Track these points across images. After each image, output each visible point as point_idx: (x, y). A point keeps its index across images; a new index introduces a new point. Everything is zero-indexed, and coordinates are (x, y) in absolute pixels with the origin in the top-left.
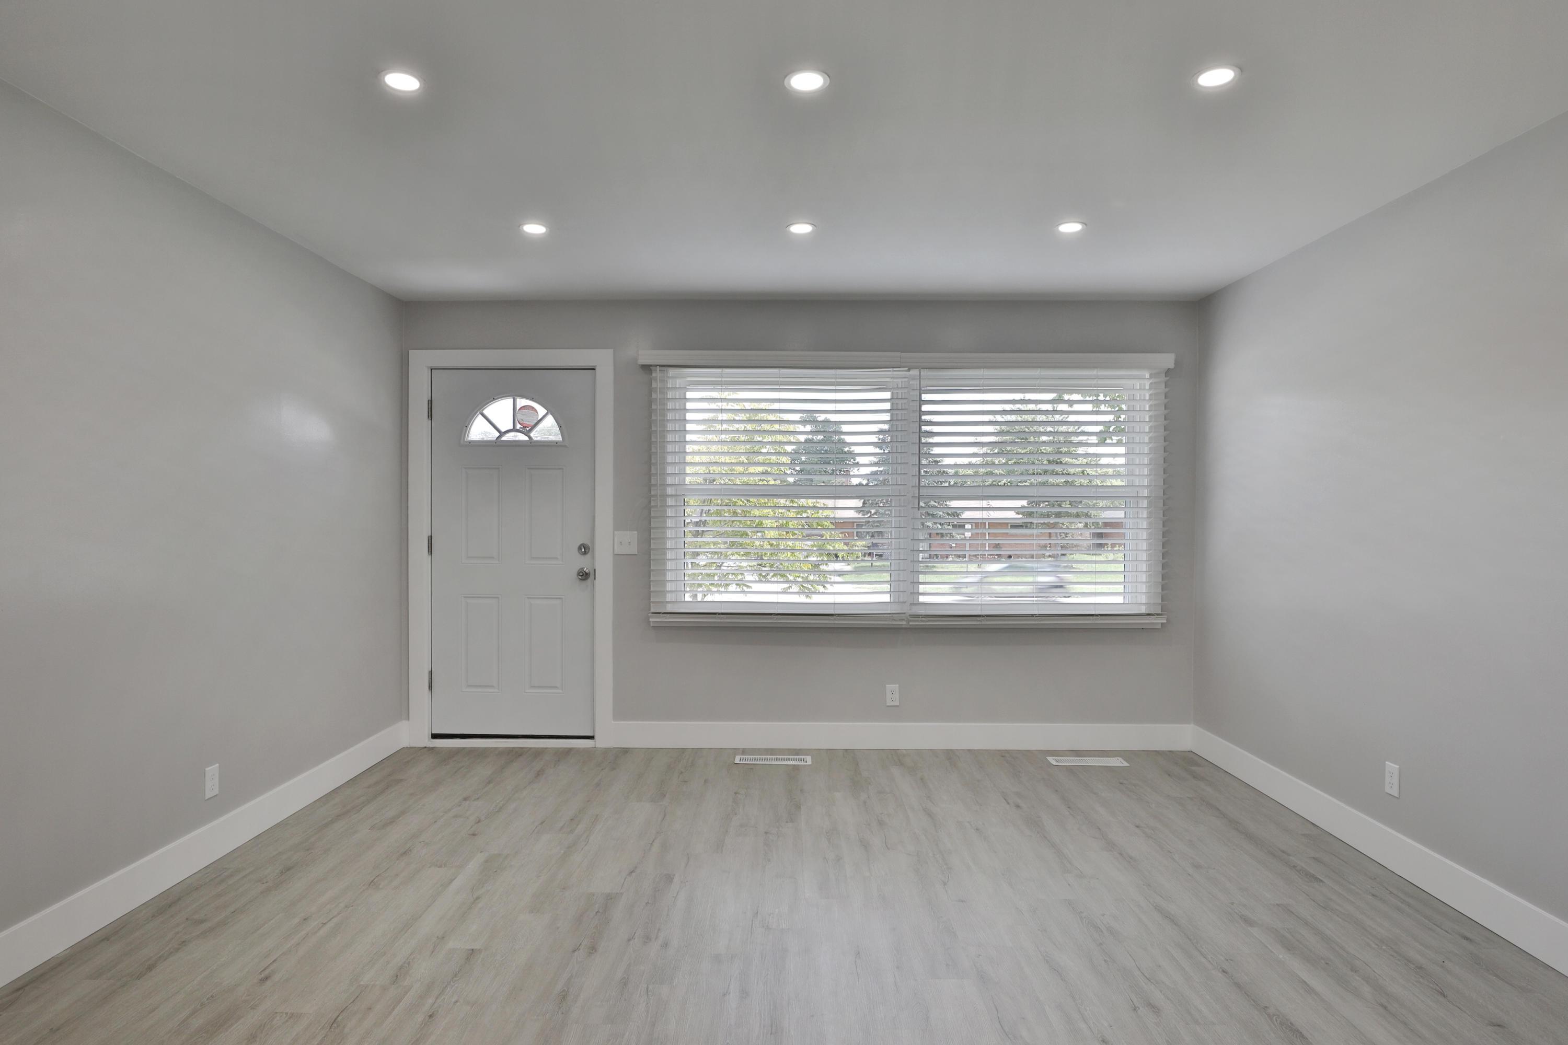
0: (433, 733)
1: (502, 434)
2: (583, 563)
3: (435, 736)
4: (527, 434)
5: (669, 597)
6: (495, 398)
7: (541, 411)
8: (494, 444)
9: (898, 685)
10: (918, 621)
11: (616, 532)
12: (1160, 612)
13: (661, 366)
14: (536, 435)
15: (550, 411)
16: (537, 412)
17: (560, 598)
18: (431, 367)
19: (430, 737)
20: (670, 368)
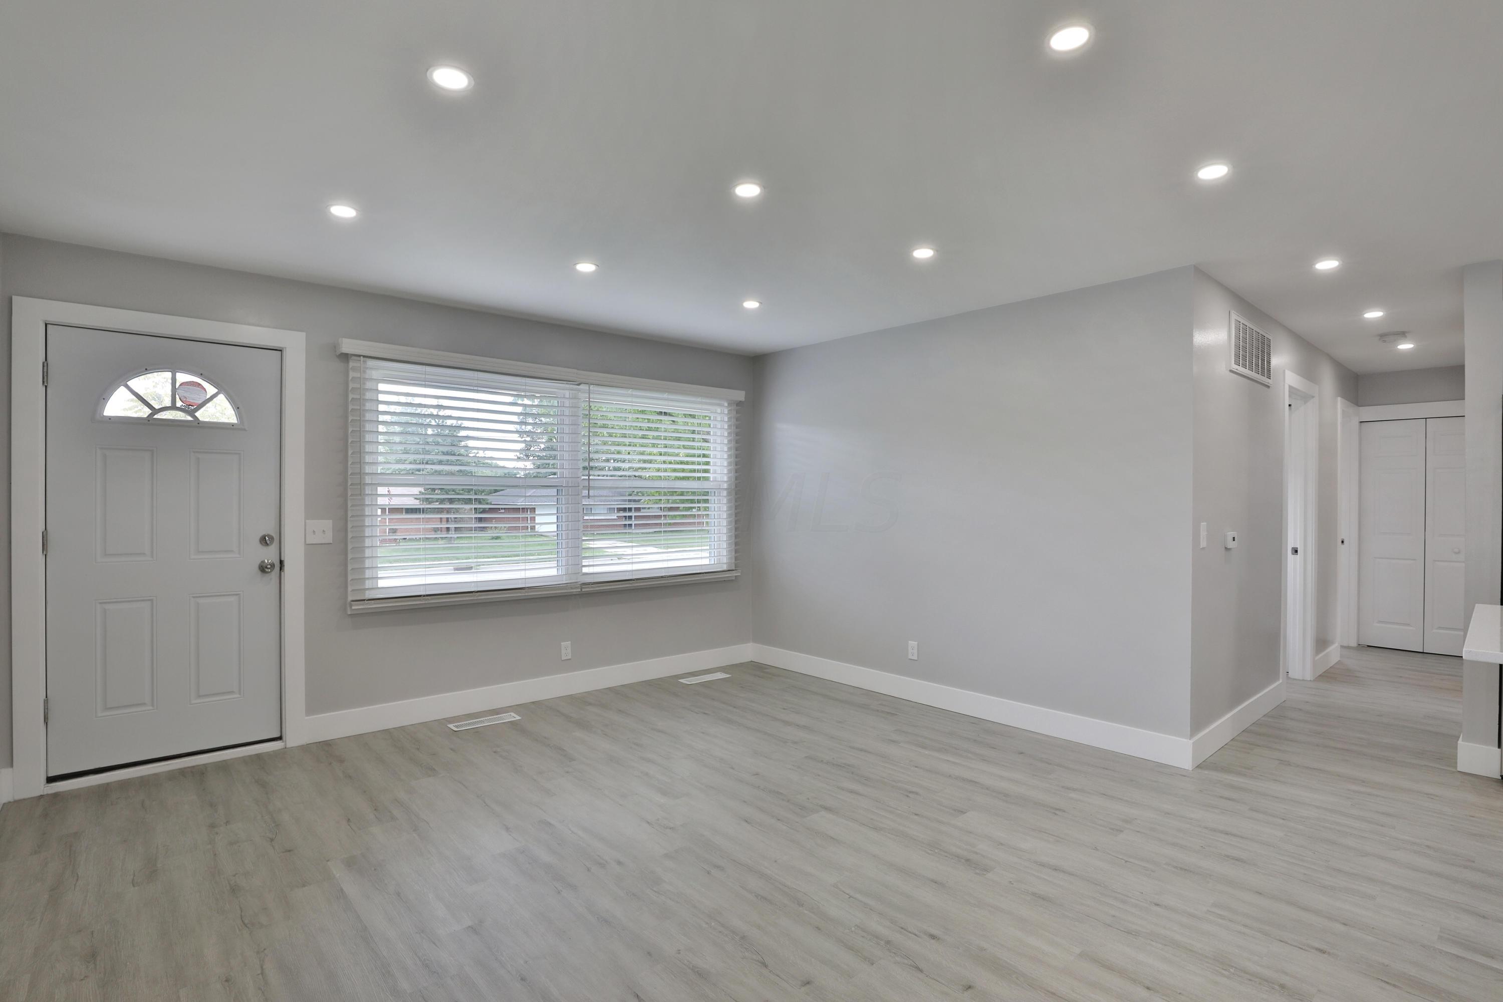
0: (50, 775)
1: (155, 411)
2: (269, 555)
3: (51, 780)
4: (192, 413)
5: (368, 584)
6: (148, 369)
7: (211, 390)
8: (147, 421)
9: (570, 642)
10: (588, 587)
11: (307, 521)
12: (734, 568)
13: (364, 356)
14: (203, 415)
15: (221, 388)
16: (206, 391)
17: (237, 595)
18: (46, 321)
19: (45, 781)
20: (370, 359)
